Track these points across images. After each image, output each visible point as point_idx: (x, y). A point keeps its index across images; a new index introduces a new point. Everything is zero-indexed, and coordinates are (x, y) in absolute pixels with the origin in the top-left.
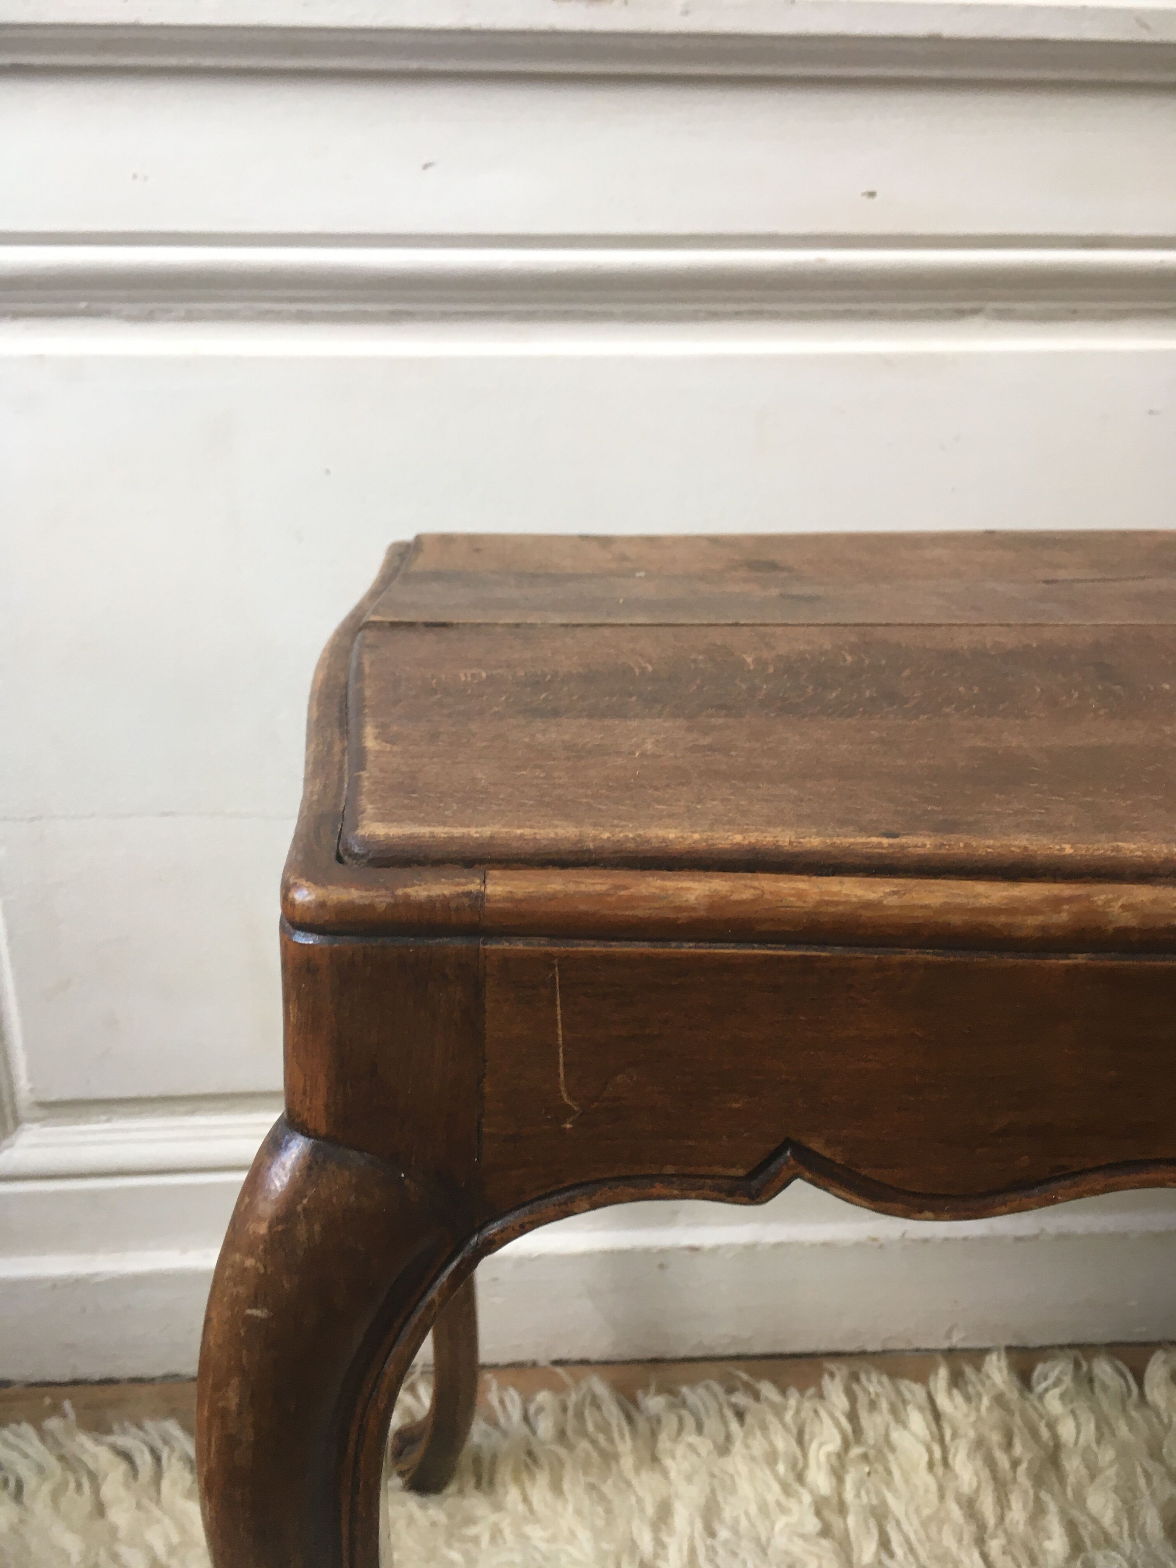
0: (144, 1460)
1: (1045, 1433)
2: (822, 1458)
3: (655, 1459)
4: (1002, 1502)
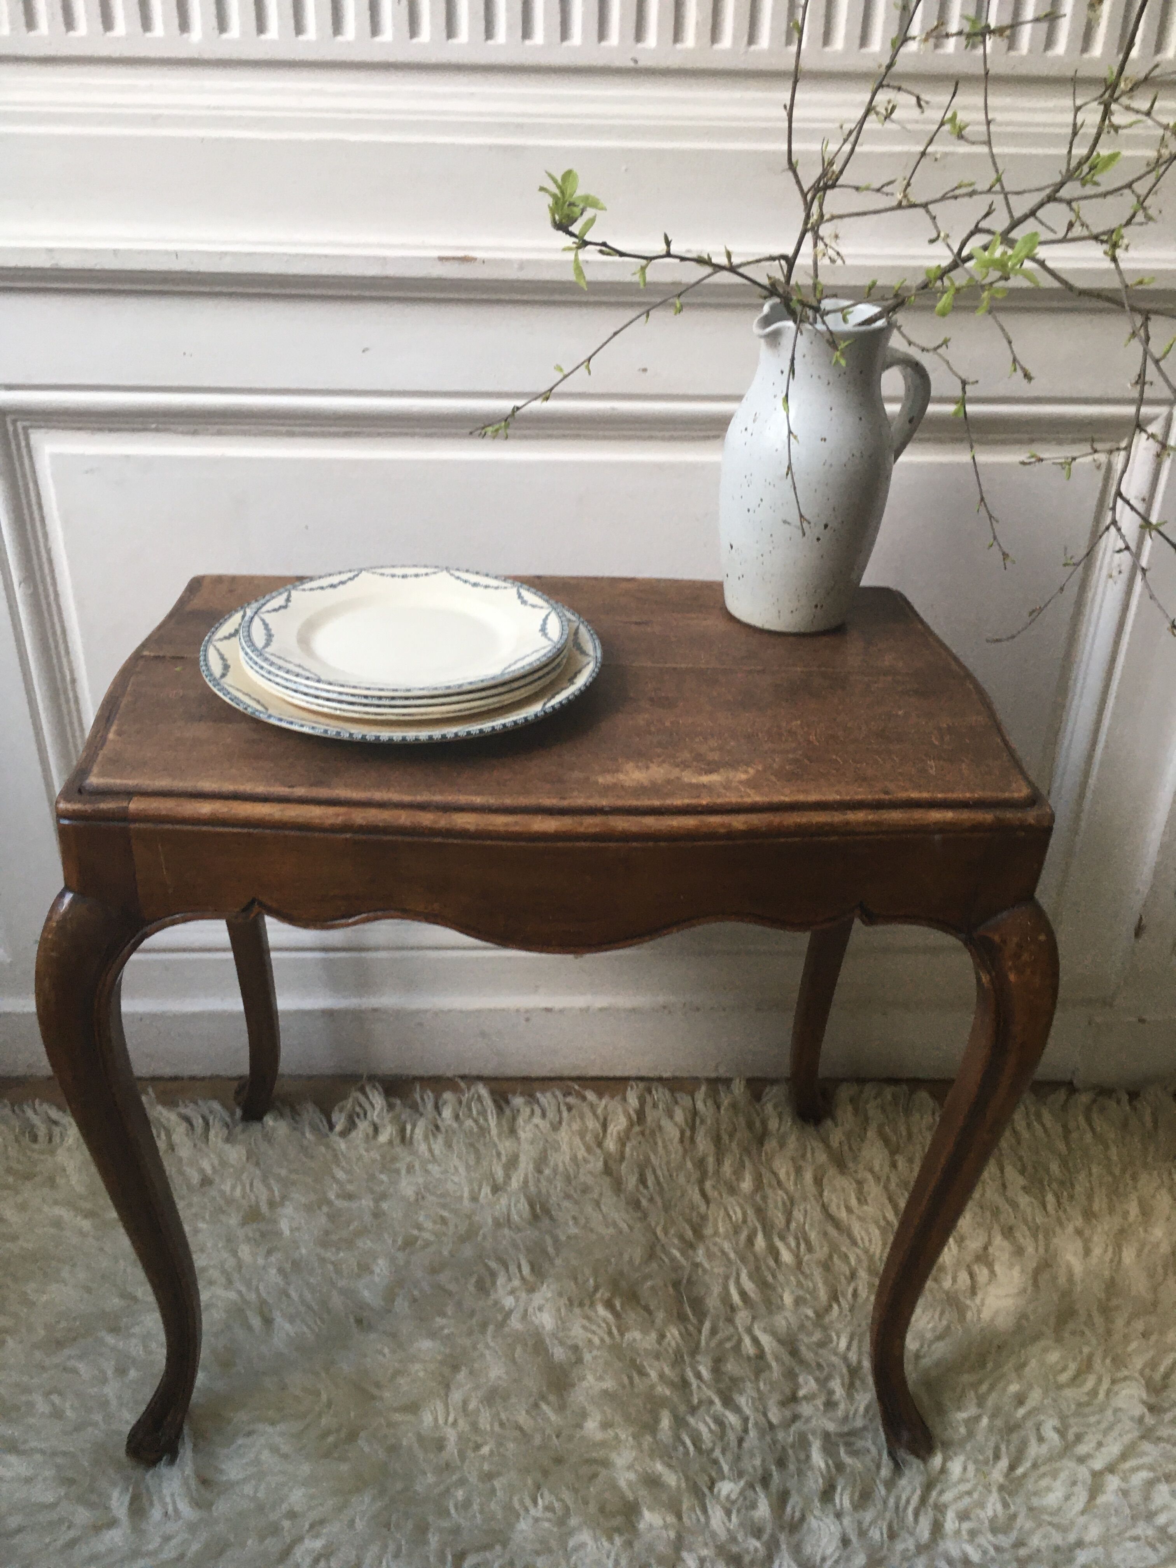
0: (198, 1122)
1: (758, 1124)
2: (615, 1133)
3: (513, 1131)
4: (719, 1162)
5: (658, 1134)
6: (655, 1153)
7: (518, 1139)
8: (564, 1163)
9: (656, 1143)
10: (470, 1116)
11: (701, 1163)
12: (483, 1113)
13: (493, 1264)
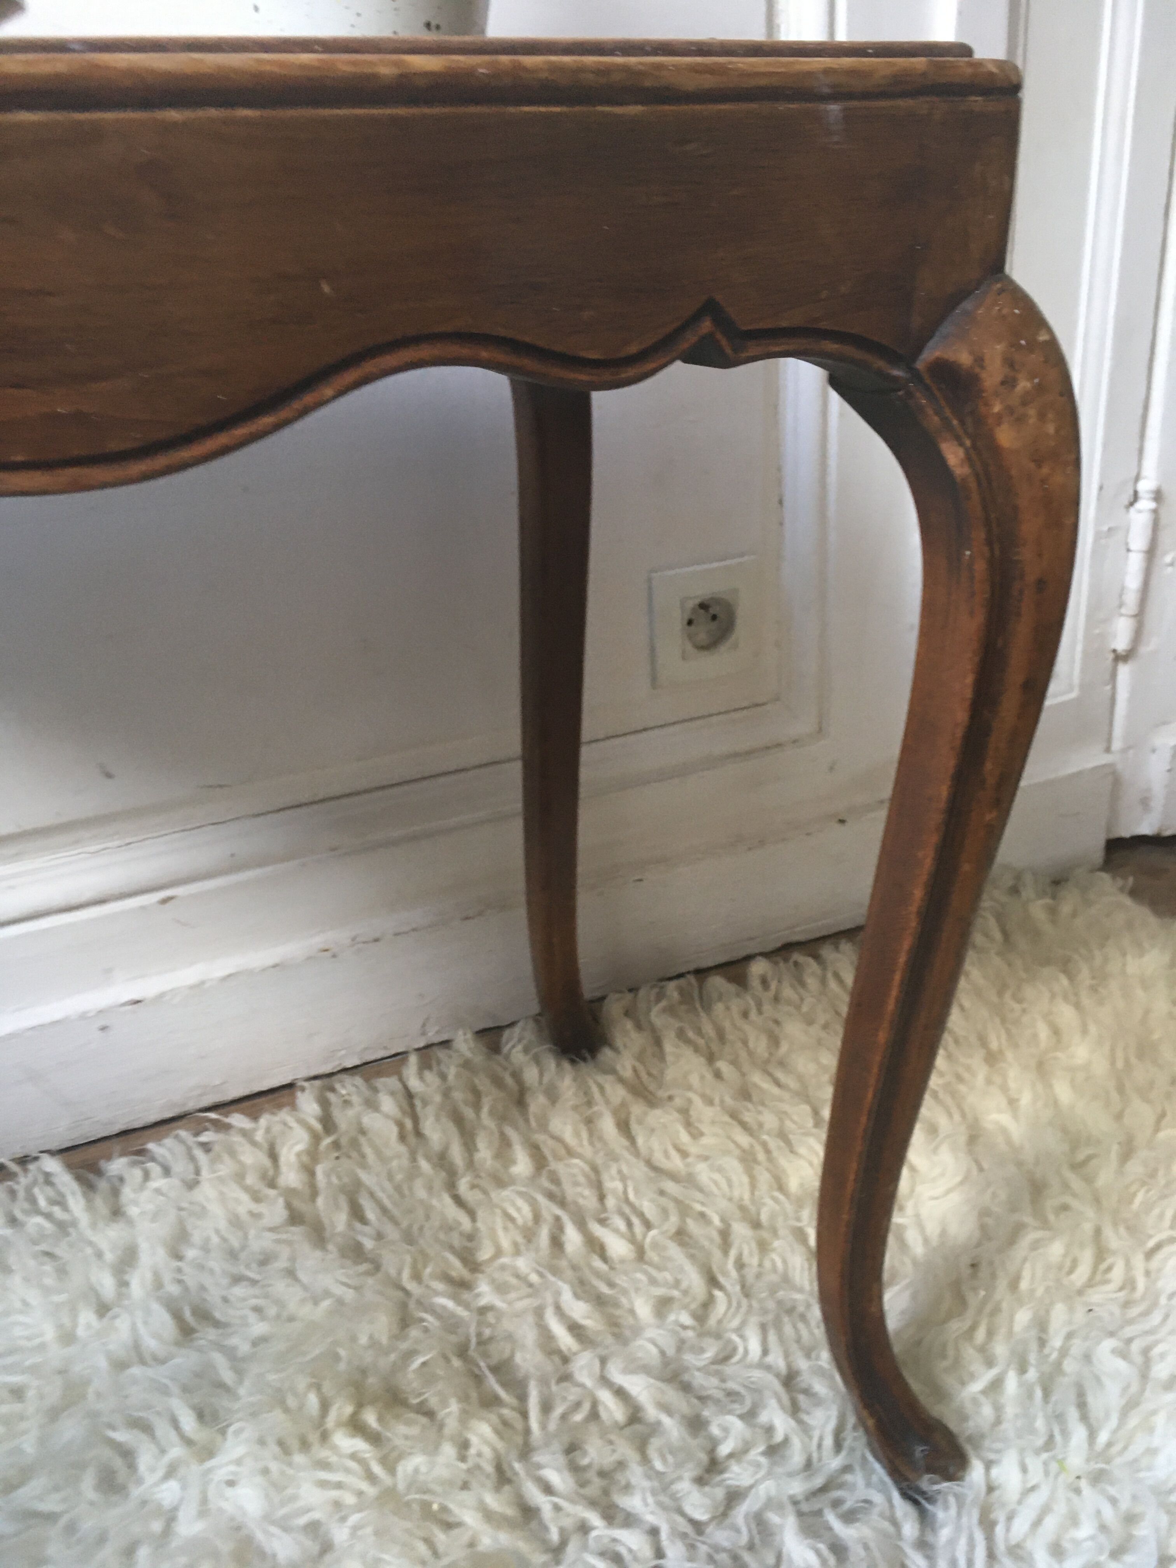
5: (362, 1140)
6: (364, 1165)
7: (130, 1222)
8: (217, 1231)
9: (363, 1156)
10: (38, 1212)
11: (442, 1160)
12: (60, 1201)
13: (121, 1436)
